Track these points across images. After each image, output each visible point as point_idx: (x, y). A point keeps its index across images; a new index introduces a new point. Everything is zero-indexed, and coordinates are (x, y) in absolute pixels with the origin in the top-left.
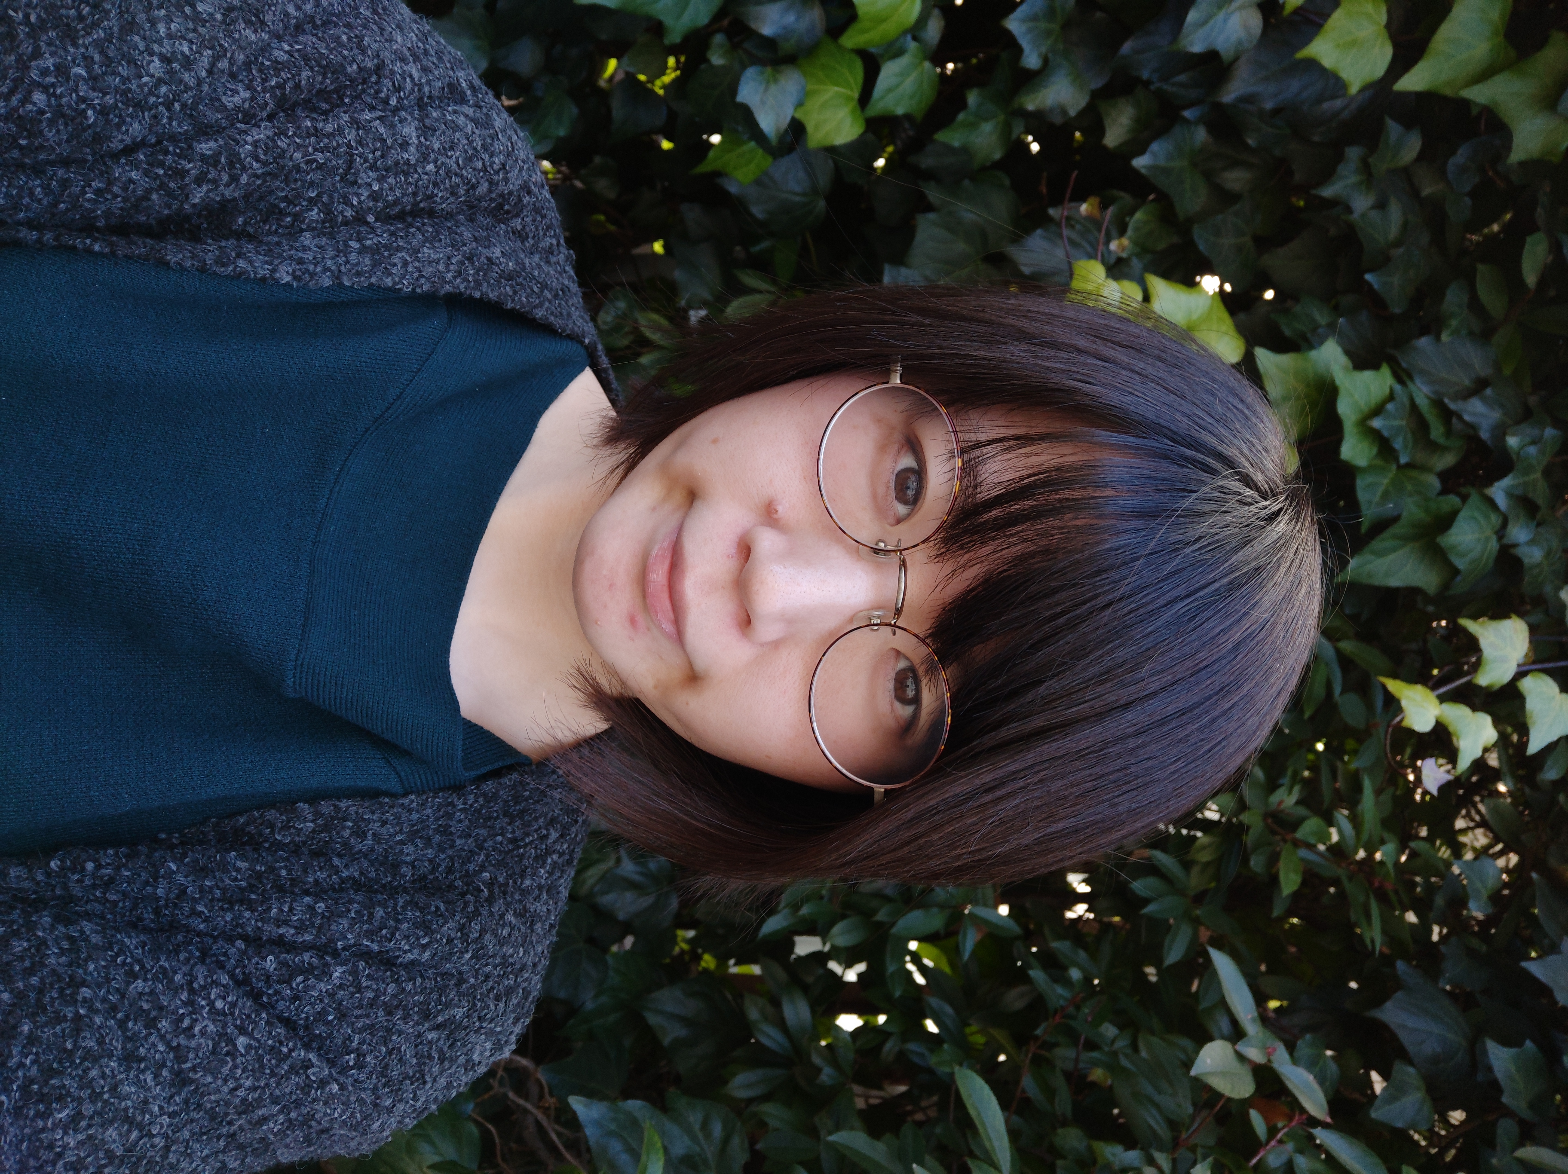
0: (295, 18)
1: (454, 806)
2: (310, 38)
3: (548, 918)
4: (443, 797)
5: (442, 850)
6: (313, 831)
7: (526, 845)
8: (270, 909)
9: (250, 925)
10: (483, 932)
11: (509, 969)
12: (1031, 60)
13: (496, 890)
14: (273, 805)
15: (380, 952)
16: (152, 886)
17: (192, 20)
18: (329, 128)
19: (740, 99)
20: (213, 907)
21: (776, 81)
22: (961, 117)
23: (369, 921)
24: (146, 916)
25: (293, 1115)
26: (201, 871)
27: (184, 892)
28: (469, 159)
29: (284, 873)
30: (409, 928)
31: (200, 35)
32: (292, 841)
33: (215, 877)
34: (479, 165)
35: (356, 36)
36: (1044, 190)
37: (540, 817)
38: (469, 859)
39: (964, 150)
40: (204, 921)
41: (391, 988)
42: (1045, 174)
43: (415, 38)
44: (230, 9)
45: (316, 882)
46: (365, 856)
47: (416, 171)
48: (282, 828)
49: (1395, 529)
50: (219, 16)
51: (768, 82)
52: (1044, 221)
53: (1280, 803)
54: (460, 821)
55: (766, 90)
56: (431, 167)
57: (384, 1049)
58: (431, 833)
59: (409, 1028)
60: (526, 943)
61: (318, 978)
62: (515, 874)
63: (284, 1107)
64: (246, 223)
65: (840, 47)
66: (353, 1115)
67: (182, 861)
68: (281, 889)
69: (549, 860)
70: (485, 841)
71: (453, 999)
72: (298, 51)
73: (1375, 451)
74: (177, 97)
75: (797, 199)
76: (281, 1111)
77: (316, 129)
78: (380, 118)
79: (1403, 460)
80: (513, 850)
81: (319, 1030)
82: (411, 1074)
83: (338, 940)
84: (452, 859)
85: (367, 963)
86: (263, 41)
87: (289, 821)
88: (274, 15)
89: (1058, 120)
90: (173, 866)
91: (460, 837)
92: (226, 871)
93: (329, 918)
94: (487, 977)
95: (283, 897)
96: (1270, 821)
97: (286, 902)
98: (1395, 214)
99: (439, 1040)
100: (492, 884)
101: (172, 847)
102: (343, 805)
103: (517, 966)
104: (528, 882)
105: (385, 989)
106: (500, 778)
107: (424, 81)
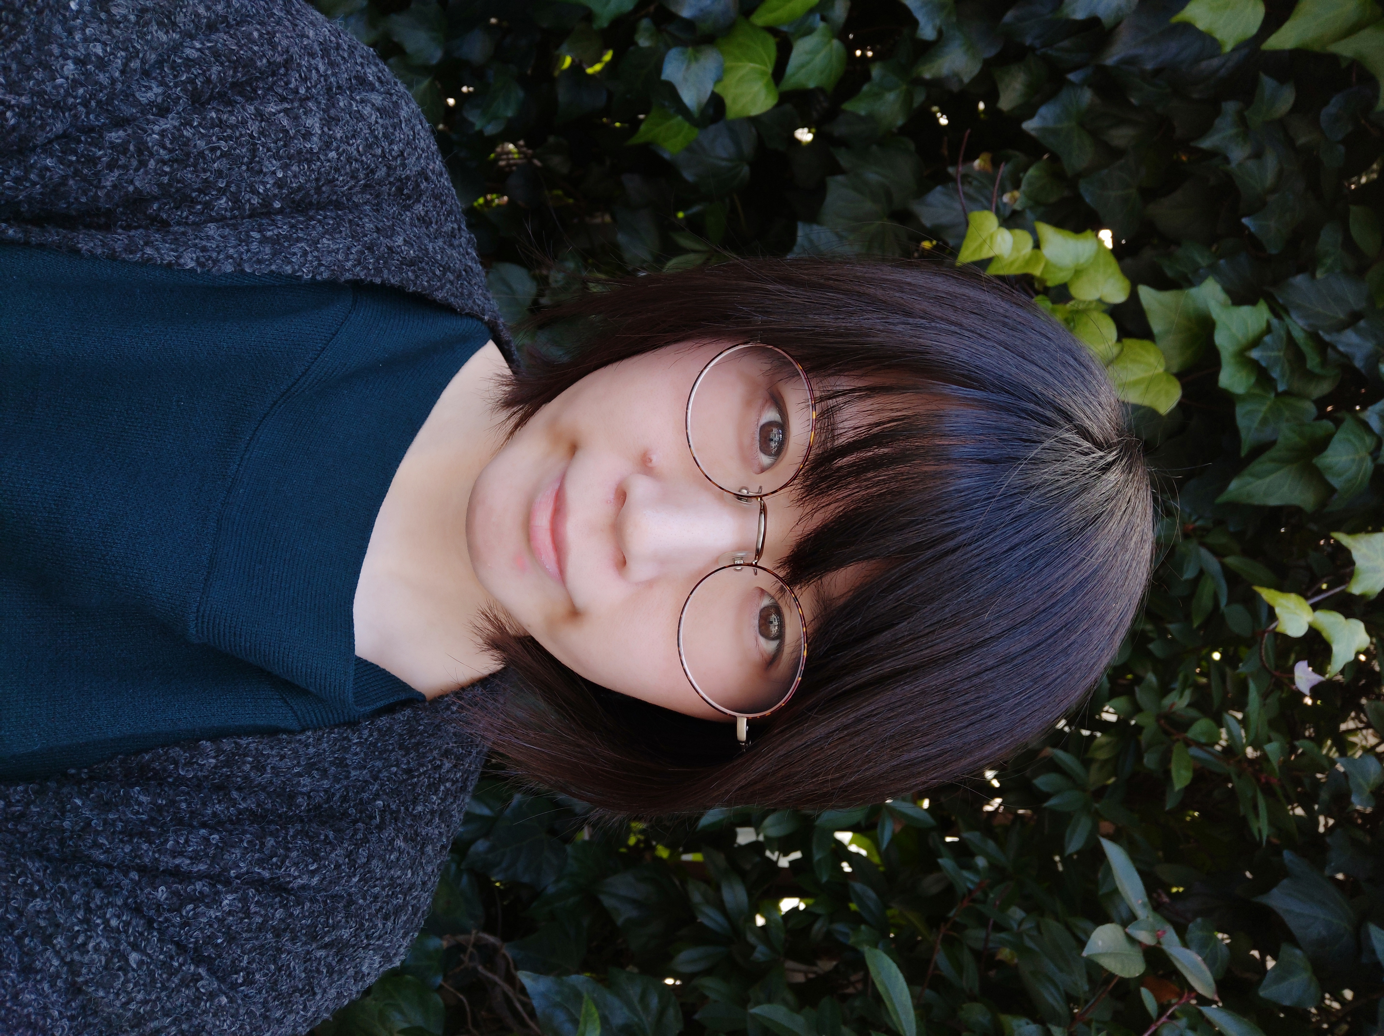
0: (205, 17)
1: (350, 740)
2: (222, 35)
3: (439, 840)
4: (338, 733)
5: (337, 780)
6: (216, 767)
7: (419, 776)
8: (167, 841)
9: (148, 856)
10: (370, 858)
11: (398, 889)
12: (927, 31)
13: (388, 817)
14: (177, 743)
15: (272, 879)
16: (60, 819)
17: (107, 23)
18: (233, 120)
19: (664, 77)
20: (114, 839)
21: (696, 59)
22: (866, 88)
23: (261, 851)
24: (51, 846)
25: (184, 1026)
26: (107, 806)
27: (89, 824)
28: (369, 147)
29: (184, 806)
30: (298, 856)
31: (114, 37)
32: (195, 776)
33: (118, 811)
34: (379, 151)
35: (268, 33)
36: (946, 153)
37: (435, 748)
38: (363, 788)
39: (870, 118)
40: (104, 853)
41: (279, 914)
42: (946, 139)
43: (327, 33)
44: (144, 10)
45: (215, 814)
46: (264, 789)
47: (319, 159)
48: (185, 765)
49: (1272, 453)
50: (132, 18)
51: (690, 61)
52: (944, 179)
53: (1173, 705)
54: (356, 754)
55: (688, 68)
56: (333, 155)
57: (273, 967)
58: (326, 765)
59: (299, 947)
60: (414, 865)
61: (208, 906)
62: (407, 801)
63: (175, 1019)
64: (160, 209)
65: (753, 26)
66: (242, 1027)
67: (87, 796)
68: (180, 822)
69: (442, 788)
70: (380, 771)
71: (340, 921)
72: (209, 48)
73: (1253, 380)
74: (93, 96)
75: (724, 164)
76: (173, 1023)
77: (220, 120)
78: (286, 111)
79: (1281, 388)
80: (408, 779)
81: (209, 951)
82: (301, 987)
83: (231, 869)
84: (347, 788)
85: (257, 890)
86: (174, 41)
87: (192, 757)
88: (185, 16)
89: (955, 88)
90: (79, 802)
91: (355, 768)
92: (128, 805)
93: (222, 849)
94: (376, 897)
95: (180, 830)
96: (1162, 722)
97: (182, 835)
98: (1271, 162)
99: (328, 956)
100: (384, 811)
101: (80, 782)
102: (243, 742)
103: (406, 886)
104: (420, 808)
105: (273, 915)
106: (394, 714)
107: (329, 72)
